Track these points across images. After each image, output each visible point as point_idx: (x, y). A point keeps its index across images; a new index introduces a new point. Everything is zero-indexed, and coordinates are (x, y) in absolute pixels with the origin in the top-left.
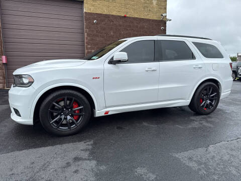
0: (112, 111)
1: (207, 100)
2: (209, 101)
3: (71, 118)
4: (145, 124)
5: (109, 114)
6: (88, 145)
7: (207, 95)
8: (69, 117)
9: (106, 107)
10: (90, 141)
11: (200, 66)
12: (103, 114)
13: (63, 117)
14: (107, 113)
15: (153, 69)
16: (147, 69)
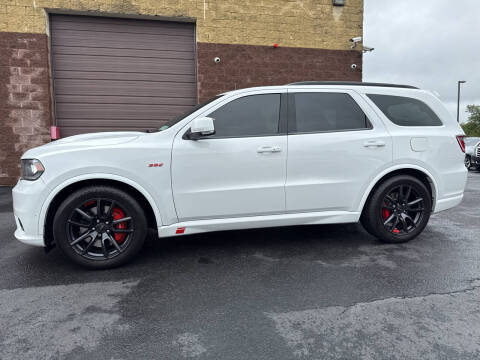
0: (192, 227)
1: (400, 212)
2: (404, 216)
3: (108, 237)
4: (259, 255)
5: (185, 233)
6: (127, 287)
7: (400, 201)
8: (105, 236)
9: (179, 221)
10: (135, 281)
11: (380, 142)
12: (173, 233)
13: (94, 235)
14: (180, 230)
15: (272, 149)
16: (260, 149)
